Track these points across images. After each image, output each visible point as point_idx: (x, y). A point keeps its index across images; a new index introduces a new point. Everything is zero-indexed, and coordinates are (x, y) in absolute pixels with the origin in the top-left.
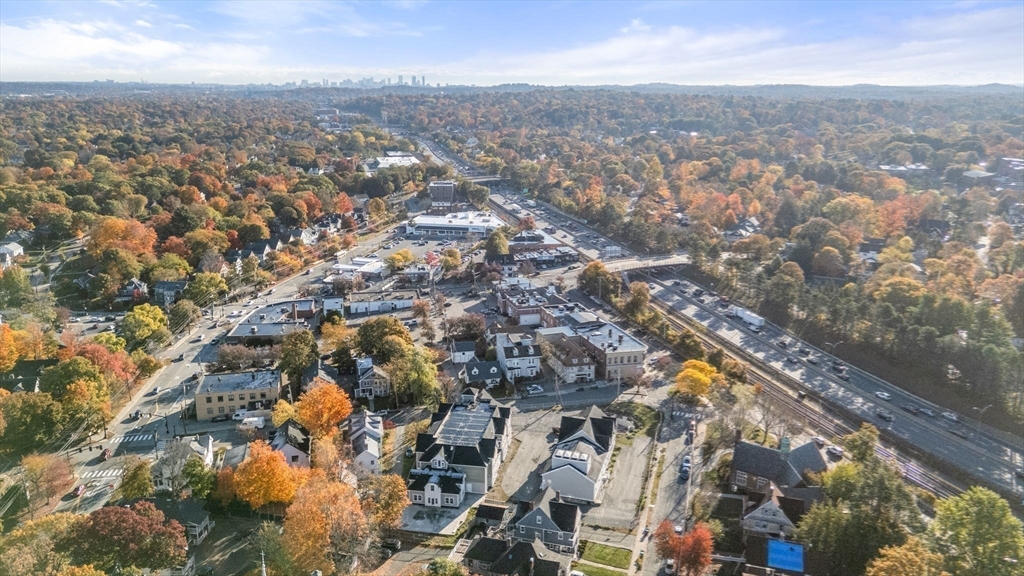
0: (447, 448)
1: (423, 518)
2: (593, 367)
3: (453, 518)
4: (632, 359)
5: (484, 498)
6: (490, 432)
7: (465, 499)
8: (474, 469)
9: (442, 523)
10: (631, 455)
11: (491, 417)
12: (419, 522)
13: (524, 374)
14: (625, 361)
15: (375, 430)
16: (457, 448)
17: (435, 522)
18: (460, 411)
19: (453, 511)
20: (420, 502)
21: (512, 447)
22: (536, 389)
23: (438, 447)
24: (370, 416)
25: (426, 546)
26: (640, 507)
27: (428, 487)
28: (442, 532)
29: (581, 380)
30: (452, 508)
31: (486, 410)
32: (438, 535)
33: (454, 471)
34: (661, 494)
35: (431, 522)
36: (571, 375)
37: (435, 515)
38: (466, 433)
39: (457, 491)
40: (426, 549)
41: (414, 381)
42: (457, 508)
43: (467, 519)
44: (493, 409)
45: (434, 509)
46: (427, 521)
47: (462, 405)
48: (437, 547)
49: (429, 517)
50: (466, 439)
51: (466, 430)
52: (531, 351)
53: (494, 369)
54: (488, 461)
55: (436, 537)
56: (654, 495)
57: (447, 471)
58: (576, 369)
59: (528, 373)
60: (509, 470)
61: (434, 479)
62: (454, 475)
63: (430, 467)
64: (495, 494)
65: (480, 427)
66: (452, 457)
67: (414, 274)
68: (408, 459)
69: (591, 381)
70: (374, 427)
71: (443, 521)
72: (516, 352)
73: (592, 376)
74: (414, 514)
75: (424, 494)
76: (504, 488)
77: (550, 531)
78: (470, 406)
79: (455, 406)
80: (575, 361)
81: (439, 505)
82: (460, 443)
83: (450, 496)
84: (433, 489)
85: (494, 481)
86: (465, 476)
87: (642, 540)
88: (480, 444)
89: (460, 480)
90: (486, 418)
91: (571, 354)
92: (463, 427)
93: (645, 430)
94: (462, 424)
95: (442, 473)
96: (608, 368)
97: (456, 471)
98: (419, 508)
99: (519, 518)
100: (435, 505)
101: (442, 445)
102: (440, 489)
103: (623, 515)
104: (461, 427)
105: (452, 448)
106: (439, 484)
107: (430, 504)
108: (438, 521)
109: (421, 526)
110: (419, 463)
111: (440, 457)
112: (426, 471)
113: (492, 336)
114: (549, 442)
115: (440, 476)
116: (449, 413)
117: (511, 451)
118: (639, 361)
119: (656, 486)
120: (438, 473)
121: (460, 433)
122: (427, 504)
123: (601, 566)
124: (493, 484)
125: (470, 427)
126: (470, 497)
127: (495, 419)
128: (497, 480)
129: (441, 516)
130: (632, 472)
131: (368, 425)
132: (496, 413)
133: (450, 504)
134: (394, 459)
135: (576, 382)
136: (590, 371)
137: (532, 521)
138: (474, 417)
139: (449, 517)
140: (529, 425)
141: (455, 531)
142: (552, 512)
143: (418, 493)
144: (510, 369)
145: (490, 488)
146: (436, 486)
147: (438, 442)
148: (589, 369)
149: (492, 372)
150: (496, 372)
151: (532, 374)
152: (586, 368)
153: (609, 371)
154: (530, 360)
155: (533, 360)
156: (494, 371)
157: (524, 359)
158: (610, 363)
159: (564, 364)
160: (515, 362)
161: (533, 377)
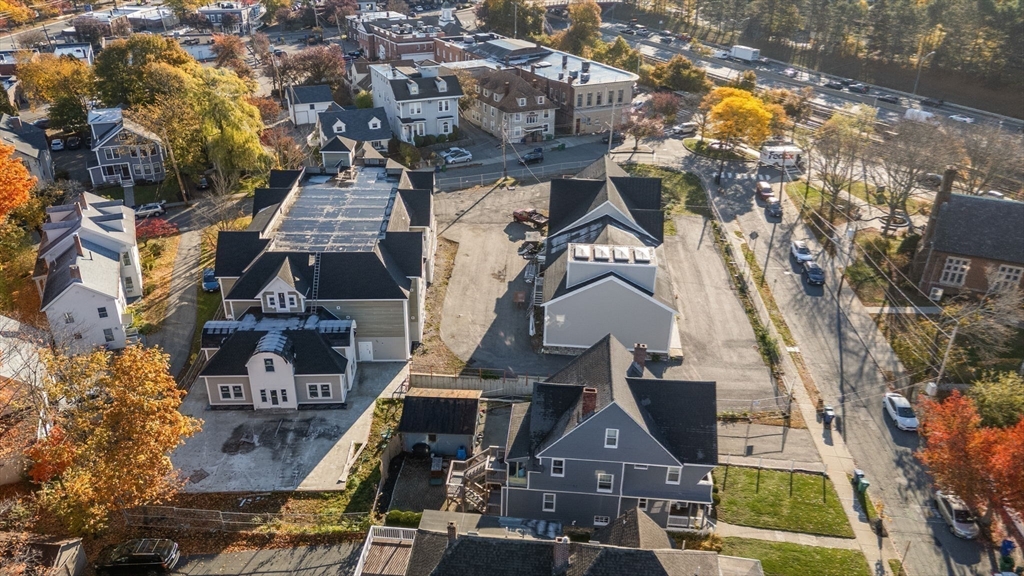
0: (298, 261)
1: (250, 447)
2: (552, 113)
3: (333, 435)
4: (616, 97)
5: (404, 374)
6: (401, 220)
7: (361, 379)
8: (373, 308)
9: (306, 456)
10: (686, 249)
11: (394, 191)
12: (240, 461)
13: (432, 132)
14: (605, 101)
15: (112, 235)
16: (325, 258)
17: (286, 453)
18: (321, 185)
19: (332, 417)
20: (242, 401)
21: (442, 254)
22: (456, 154)
23: (277, 259)
24: (95, 206)
25: (263, 541)
26: (771, 356)
27: (255, 364)
28: (309, 484)
29: (532, 138)
30: (329, 407)
31: (379, 179)
32: (299, 495)
33: (324, 314)
34: (791, 319)
35: (275, 457)
36: (514, 128)
37: (284, 432)
38: (344, 226)
39: (337, 365)
40: (266, 553)
41: (216, 143)
42: (343, 406)
43: (374, 434)
44: (395, 176)
45: (282, 417)
46: (262, 453)
47: (323, 173)
48: (296, 541)
49: (267, 441)
50: (347, 239)
51: (341, 218)
52: (442, 86)
53: (375, 123)
54: (408, 285)
55: (291, 503)
56: (781, 324)
57: (304, 317)
58: (523, 117)
59: (438, 129)
60: (449, 301)
61: (272, 341)
62: (326, 325)
63: (257, 312)
64: (430, 358)
65: (375, 212)
66: (316, 282)
67: (215, 13)
68: (206, 297)
69: (549, 137)
70: (108, 229)
71: (309, 448)
72: (414, 89)
73: (551, 130)
74: (226, 435)
75: (247, 382)
76: (449, 342)
77: (642, 466)
78: (341, 176)
79: (308, 176)
80: (522, 102)
81: (292, 403)
82: (329, 246)
83: (319, 380)
84: (270, 368)
85: (422, 327)
86: (354, 325)
87: (829, 441)
88: (382, 244)
89: (343, 337)
90: (384, 193)
91: (513, 92)
92: (334, 215)
93: (683, 204)
94: (329, 208)
95: (293, 324)
96: (576, 115)
97: (330, 317)
98: (238, 419)
99: (544, 438)
100: (282, 405)
101: (284, 255)
102: (289, 367)
103: (748, 379)
104: (328, 215)
105: (312, 261)
106: (287, 354)
107: (269, 405)
108: (295, 451)
109: (248, 472)
110: (230, 305)
111: (282, 285)
112: (248, 323)
113: (361, 77)
114: (513, 240)
115: (286, 332)
116: (295, 189)
117: (442, 262)
118: (624, 100)
119: (771, 303)
120: (282, 325)
121: (328, 227)
122: (258, 403)
123: (780, 537)
124: (421, 338)
125: (351, 212)
126: (373, 373)
127: (404, 193)
128: (428, 325)
129: (301, 433)
130: (707, 281)
131: (87, 224)
132: (406, 183)
133: (320, 398)
134: (174, 299)
135: (524, 140)
136: (546, 120)
137: (591, 442)
138: (355, 192)
139: (321, 436)
140: (464, 213)
141: (344, 477)
142: (645, 411)
143: (231, 381)
144: (405, 121)
145: (415, 345)
146: (278, 361)
147: (272, 248)
148: (546, 116)
149: (371, 127)
150: (379, 127)
151: (446, 131)
152: (541, 114)
153: (578, 120)
154: (441, 103)
155: (446, 103)
156: (375, 126)
157: (430, 102)
158: (580, 104)
159: (502, 109)
160: (414, 107)
161: (449, 135)
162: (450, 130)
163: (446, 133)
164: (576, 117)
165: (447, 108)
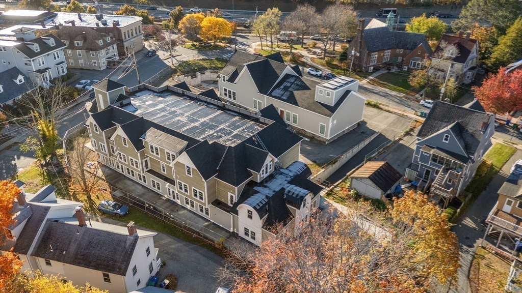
2: (115, 46)
4: (138, 30)
13: (56, 75)
14: (134, 34)
52: (52, 42)
53: (20, 79)
73: (117, 57)
148: (113, 49)
149: (18, 83)
150: (23, 81)
151: (63, 72)
152: (111, 47)
153: (127, 48)
154: (54, 54)
155: (57, 53)
156: (20, 81)
157: (48, 55)
158: (125, 38)
159: (89, 49)
160: (40, 61)
161: (66, 74)
162: (66, 72)
163: (64, 74)
164: (125, 46)
165: (58, 57)
